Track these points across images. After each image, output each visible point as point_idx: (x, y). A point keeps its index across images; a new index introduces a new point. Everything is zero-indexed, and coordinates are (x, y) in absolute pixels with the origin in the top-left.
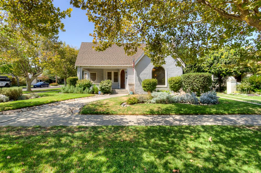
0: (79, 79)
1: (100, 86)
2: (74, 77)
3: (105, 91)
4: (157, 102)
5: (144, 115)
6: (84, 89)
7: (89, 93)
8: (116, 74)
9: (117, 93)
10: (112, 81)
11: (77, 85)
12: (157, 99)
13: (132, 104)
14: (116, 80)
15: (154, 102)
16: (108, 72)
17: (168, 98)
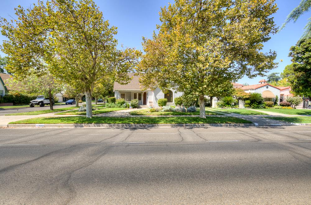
0: (116, 99)
1: (131, 103)
2: (113, 97)
3: (134, 107)
4: (165, 111)
5: (158, 115)
6: (121, 105)
7: (124, 107)
8: (140, 95)
9: (141, 108)
10: (137, 99)
11: (116, 103)
12: (165, 109)
13: (152, 112)
14: (140, 99)
15: (163, 111)
16: (134, 94)
17: (170, 109)
